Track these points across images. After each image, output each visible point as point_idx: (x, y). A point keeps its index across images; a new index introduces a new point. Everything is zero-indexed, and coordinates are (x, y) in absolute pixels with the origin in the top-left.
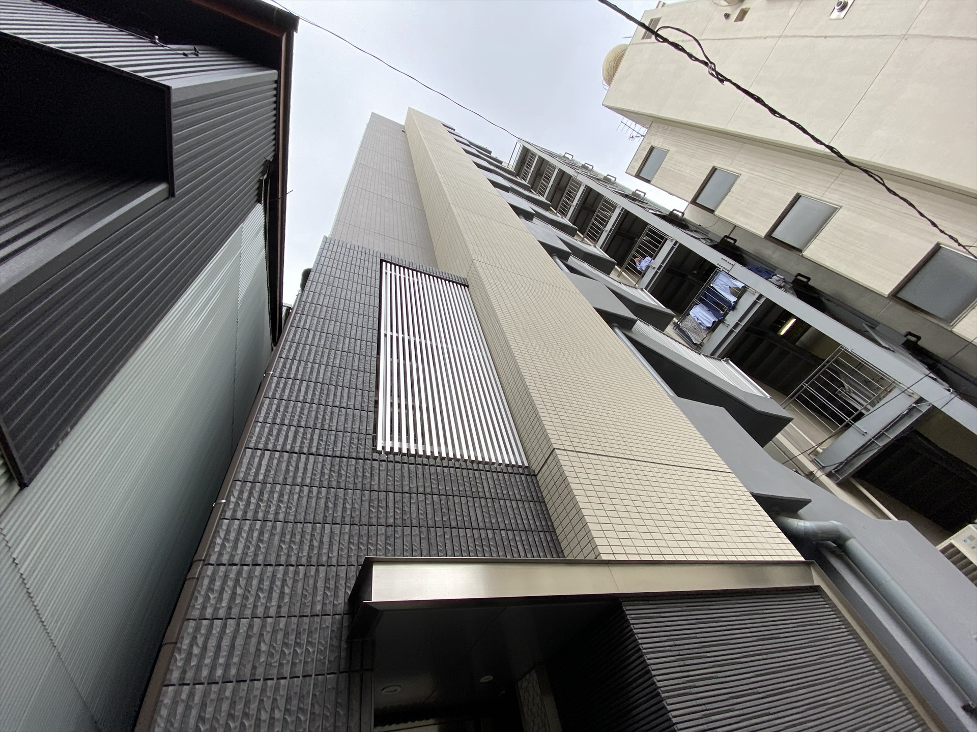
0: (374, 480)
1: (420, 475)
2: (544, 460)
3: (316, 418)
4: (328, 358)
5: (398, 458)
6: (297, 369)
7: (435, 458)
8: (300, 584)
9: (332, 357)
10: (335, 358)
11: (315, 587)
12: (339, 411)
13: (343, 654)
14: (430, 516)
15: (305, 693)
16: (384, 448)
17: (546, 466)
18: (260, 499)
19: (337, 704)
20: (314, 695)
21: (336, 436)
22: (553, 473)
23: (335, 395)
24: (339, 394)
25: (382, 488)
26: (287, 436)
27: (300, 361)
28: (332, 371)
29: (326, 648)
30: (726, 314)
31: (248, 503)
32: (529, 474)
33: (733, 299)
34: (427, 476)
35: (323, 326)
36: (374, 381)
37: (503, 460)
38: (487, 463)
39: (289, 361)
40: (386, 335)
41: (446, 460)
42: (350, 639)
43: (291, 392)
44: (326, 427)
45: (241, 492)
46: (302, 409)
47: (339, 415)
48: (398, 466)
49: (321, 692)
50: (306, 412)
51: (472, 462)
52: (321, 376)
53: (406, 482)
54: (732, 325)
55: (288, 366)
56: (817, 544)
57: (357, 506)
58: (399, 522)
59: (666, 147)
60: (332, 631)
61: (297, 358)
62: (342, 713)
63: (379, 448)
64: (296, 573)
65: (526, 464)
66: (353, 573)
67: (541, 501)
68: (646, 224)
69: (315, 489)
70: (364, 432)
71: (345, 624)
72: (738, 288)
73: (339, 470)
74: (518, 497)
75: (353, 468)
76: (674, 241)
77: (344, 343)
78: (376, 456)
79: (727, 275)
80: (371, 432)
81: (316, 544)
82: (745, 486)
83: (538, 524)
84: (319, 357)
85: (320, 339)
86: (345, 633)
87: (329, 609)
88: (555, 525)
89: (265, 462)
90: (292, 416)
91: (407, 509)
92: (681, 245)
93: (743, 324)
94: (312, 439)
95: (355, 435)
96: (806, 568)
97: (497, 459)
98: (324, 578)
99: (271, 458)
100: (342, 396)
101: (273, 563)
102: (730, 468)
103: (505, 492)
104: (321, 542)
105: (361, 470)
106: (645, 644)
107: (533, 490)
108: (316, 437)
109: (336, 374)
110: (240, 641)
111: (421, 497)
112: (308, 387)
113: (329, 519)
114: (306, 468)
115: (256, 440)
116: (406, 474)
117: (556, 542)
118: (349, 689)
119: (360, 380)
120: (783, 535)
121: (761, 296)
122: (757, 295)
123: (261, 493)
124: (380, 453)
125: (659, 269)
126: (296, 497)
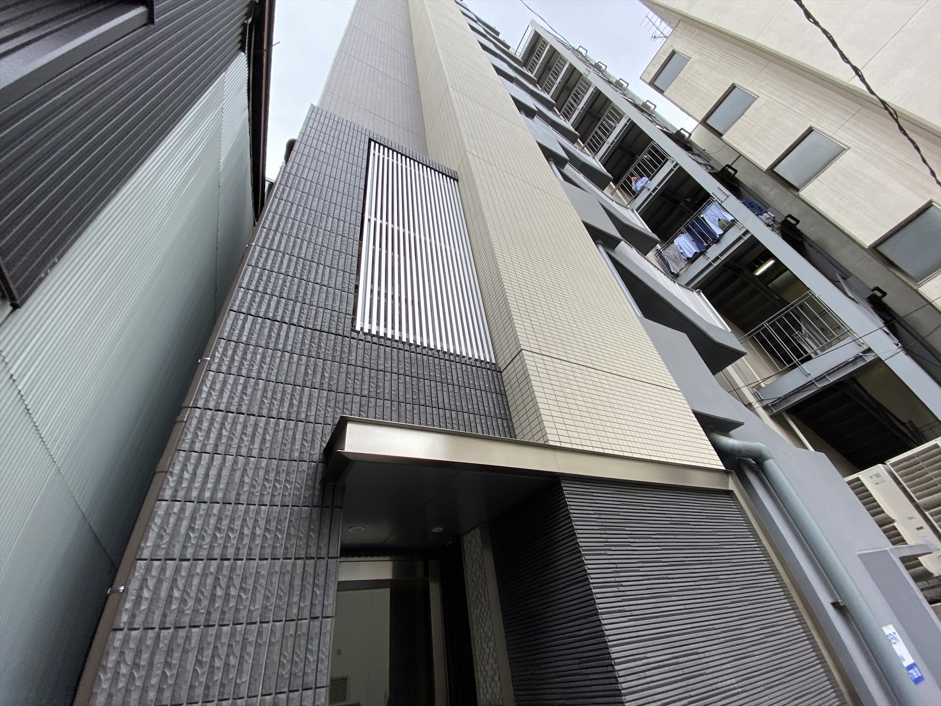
0: (352, 356)
1: (395, 358)
2: (510, 359)
3: (298, 291)
4: (311, 235)
5: (375, 339)
6: (280, 242)
7: (410, 345)
8: (280, 434)
9: (315, 235)
10: (317, 236)
11: (294, 438)
12: (320, 288)
13: (317, 493)
14: (401, 393)
15: (283, 518)
16: (362, 329)
17: (511, 365)
18: (244, 358)
19: (310, 529)
20: (290, 521)
21: (317, 312)
22: (517, 371)
23: (317, 272)
24: (320, 271)
25: (359, 363)
26: (269, 304)
27: (282, 234)
28: (314, 249)
29: (302, 487)
30: (709, 246)
31: (232, 360)
32: (495, 370)
33: (719, 232)
34: (402, 359)
35: (306, 201)
36: (355, 265)
37: (473, 355)
38: (458, 356)
39: (272, 232)
40: (369, 220)
41: (420, 348)
42: (324, 482)
43: (274, 263)
44: (307, 301)
45: (225, 349)
46: (284, 281)
47: (320, 292)
48: (375, 347)
49: (296, 519)
50: (288, 284)
51: (445, 353)
52: (304, 251)
53: (381, 362)
54: (712, 258)
55: (270, 237)
56: (739, 460)
57: (335, 376)
58: (373, 394)
59: (689, 53)
60: (308, 474)
61: (280, 230)
62: (313, 536)
63: (358, 328)
64: (277, 424)
65: (494, 361)
66: (329, 430)
67: (503, 394)
68: (651, 140)
69: (296, 357)
70: (344, 311)
71: (320, 470)
72: (727, 221)
73: (319, 342)
74: (483, 388)
75: (332, 342)
76: (675, 163)
77: (327, 222)
78: (354, 335)
79: (719, 206)
80: (351, 313)
81: (295, 402)
82: (689, 404)
83: (497, 412)
84: (301, 232)
85: (303, 215)
86: (319, 477)
87: (306, 456)
88: (513, 414)
89: (248, 326)
90: (275, 286)
91: (381, 384)
92: (681, 168)
93: (723, 258)
94: (293, 311)
95: (335, 313)
96: (725, 476)
97: (467, 354)
98: (302, 432)
99: (254, 323)
100: (323, 274)
101: (256, 413)
102: (679, 386)
103: (471, 382)
104: (300, 402)
105: (340, 345)
106: (574, 514)
107: (497, 383)
108: (297, 309)
109: (318, 251)
110: (225, 473)
111: (395, 376)
112: (290, 261)
113: (308, 384)
114: (287, 337)
115: (239, 304)
116: (382, 355)
117: (511, 428)
118: (321, 519)
119: (342, 261)
120: (712, 448)
121: (747, 232)
122: (744, 230)
123: (245, 353)
124: (358, 332)
125: (653, 191)
126: (277, 360)
